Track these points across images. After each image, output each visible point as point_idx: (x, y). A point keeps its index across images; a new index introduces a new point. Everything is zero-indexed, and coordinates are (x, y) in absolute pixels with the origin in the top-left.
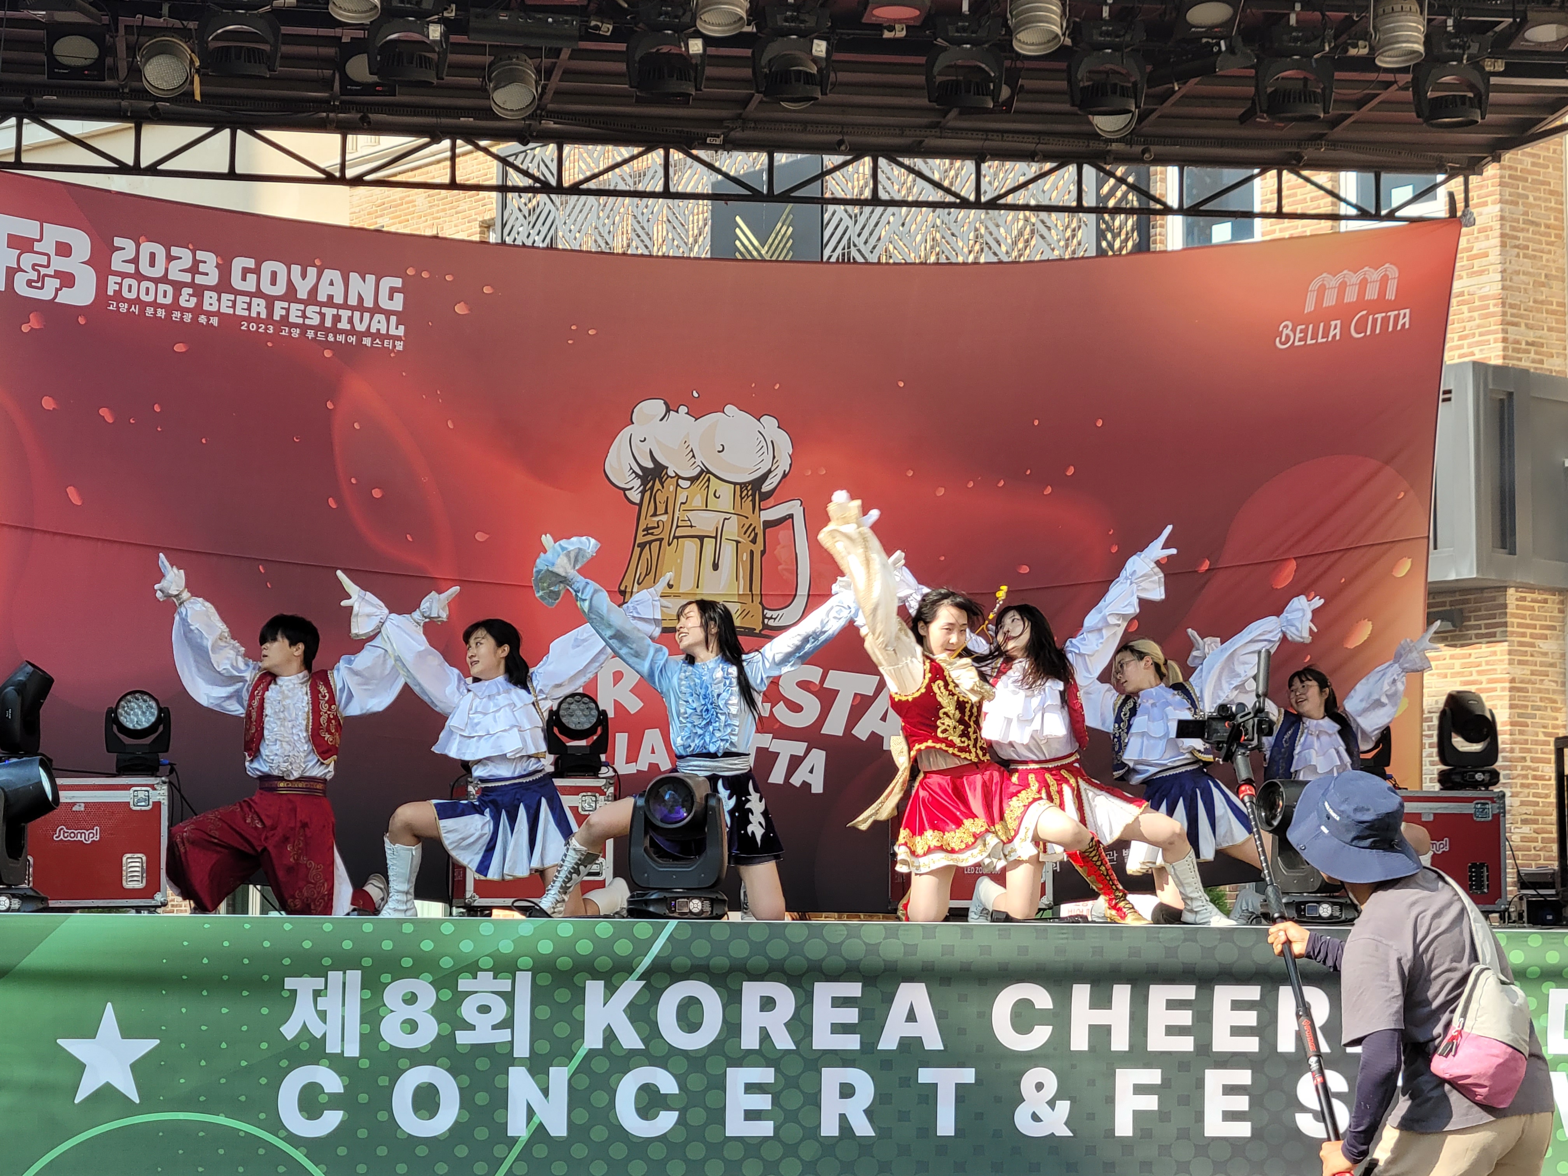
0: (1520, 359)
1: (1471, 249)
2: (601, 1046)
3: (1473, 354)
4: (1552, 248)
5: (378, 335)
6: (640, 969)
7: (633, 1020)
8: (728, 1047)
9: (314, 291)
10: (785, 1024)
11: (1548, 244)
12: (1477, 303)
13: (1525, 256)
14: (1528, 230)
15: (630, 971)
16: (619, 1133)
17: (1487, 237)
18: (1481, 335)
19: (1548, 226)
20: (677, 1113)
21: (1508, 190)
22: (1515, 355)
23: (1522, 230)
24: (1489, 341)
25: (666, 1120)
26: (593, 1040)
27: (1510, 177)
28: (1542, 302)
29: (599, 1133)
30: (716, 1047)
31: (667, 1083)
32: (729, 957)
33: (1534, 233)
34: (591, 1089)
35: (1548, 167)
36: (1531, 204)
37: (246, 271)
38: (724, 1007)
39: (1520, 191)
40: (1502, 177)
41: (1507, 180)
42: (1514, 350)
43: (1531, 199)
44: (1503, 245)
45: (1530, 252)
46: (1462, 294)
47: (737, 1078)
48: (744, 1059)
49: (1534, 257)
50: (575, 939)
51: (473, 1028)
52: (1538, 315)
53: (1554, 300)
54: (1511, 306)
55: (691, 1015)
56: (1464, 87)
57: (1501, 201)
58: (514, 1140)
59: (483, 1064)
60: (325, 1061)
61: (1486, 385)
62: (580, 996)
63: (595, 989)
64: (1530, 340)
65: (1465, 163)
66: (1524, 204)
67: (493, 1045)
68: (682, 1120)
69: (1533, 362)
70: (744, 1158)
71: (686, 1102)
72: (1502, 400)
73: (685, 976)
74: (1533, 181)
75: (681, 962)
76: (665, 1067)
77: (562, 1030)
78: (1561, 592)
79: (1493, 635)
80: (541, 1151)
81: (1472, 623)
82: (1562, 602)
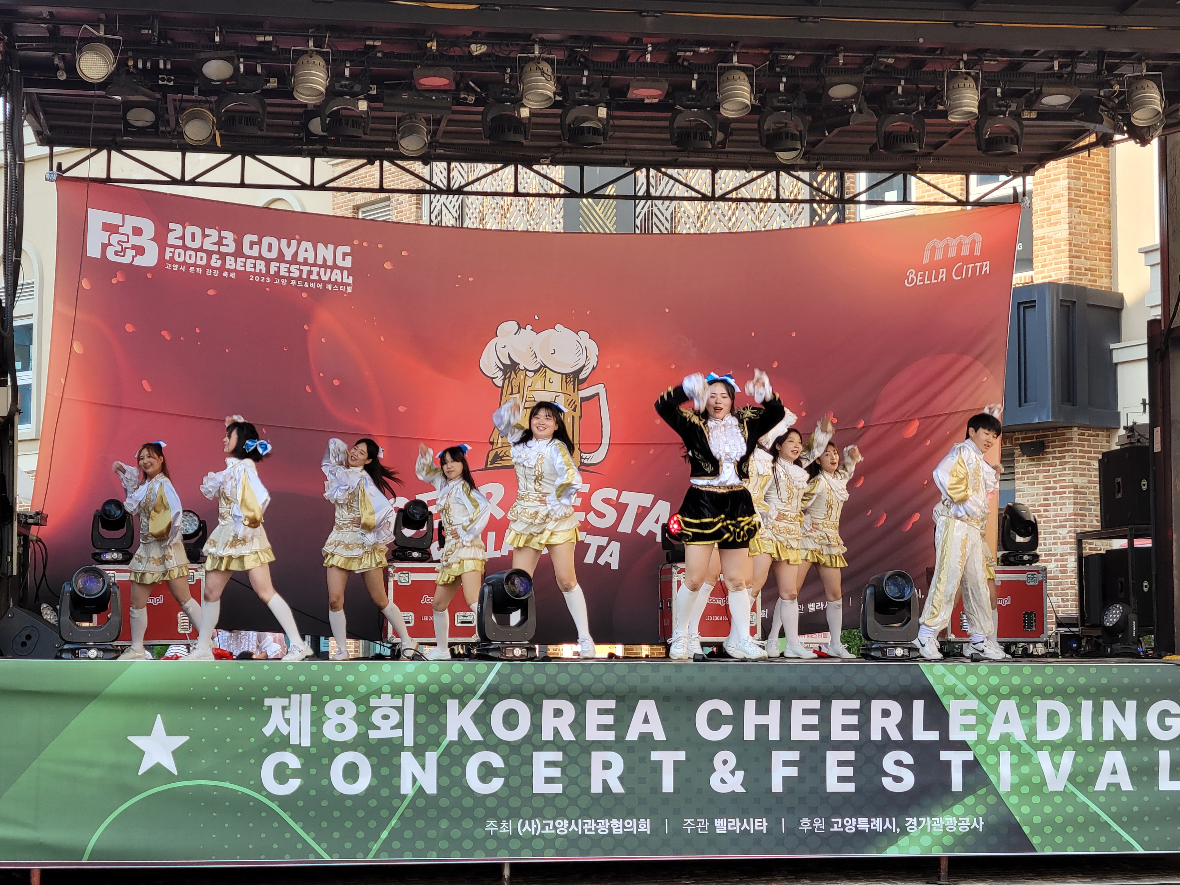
0: (1081, 280)
1: (1049, 209)
2: (457, 739)
3: (1051, 276)
4: (1103, 207)
5: (336, 283)
6: (480, 692)
7: (476, 723)
8: (534, 739)
9: (295, 255)
10: (570, 726)
11: (1099, 205)
12: (1053, 244)
13: (1084, 213)
14: (1086, 196)
15: (474, 693)
16: (468, 791)
17: (1060, 201)
18: (1055, 264)
19: (1099, 193)
20: (503, 779)
21: (1073, 170)
22: (1078, 277)
23: (1082, 196)
24: (1060, 268)
25: (497, 784)
26: (452, 735)
27: (1075, 161)
28: (1095, 243)
29: (456, 792)
30: (527, 739)
31: (497, 761)
32: (534, 684)
33: (1090, 198)
34: (451, 765)
36: (1088, 179)
37: (252, 243)
38: (532, 715)
39: (1081, 170)
41: (1073, 165)
42: (1077, 274)
43: (1088, 176)
44: (1070, 206)
45: (1088, 210)
46: (1044, 238)
47: (540, 758)
48: (544, 746)
49: (1090, 213)
50: (440, 674)
51: (378, 728)
52: (1093, 251)
53: (1104, 241)
54: (1075, 245)
55: (512, 720)
56: (1008, 131)
57: (1068, 178)
58: (405, 796)
59: (385, 750)
60: (290, 749)
61: (1058, 297)
62: (443, 709)
63: (453, 704)
64: (1087, 267)
65: (1022, 169)
66: (1084, 179)
67: (391, 739)
68: (506, 784)
69: (1090, 281)
70: (544, 807)
71: (508, 773)
72: (1068, 306)
73: (507, 696)
74: (1090, 164)
75: (505, 688)
76: (495, 751)
77: (433, 729)
78: (1108, 429)
79: (1063, 458)
80: (421, 803)
81: (1050, 450)
82: (1108, 438)
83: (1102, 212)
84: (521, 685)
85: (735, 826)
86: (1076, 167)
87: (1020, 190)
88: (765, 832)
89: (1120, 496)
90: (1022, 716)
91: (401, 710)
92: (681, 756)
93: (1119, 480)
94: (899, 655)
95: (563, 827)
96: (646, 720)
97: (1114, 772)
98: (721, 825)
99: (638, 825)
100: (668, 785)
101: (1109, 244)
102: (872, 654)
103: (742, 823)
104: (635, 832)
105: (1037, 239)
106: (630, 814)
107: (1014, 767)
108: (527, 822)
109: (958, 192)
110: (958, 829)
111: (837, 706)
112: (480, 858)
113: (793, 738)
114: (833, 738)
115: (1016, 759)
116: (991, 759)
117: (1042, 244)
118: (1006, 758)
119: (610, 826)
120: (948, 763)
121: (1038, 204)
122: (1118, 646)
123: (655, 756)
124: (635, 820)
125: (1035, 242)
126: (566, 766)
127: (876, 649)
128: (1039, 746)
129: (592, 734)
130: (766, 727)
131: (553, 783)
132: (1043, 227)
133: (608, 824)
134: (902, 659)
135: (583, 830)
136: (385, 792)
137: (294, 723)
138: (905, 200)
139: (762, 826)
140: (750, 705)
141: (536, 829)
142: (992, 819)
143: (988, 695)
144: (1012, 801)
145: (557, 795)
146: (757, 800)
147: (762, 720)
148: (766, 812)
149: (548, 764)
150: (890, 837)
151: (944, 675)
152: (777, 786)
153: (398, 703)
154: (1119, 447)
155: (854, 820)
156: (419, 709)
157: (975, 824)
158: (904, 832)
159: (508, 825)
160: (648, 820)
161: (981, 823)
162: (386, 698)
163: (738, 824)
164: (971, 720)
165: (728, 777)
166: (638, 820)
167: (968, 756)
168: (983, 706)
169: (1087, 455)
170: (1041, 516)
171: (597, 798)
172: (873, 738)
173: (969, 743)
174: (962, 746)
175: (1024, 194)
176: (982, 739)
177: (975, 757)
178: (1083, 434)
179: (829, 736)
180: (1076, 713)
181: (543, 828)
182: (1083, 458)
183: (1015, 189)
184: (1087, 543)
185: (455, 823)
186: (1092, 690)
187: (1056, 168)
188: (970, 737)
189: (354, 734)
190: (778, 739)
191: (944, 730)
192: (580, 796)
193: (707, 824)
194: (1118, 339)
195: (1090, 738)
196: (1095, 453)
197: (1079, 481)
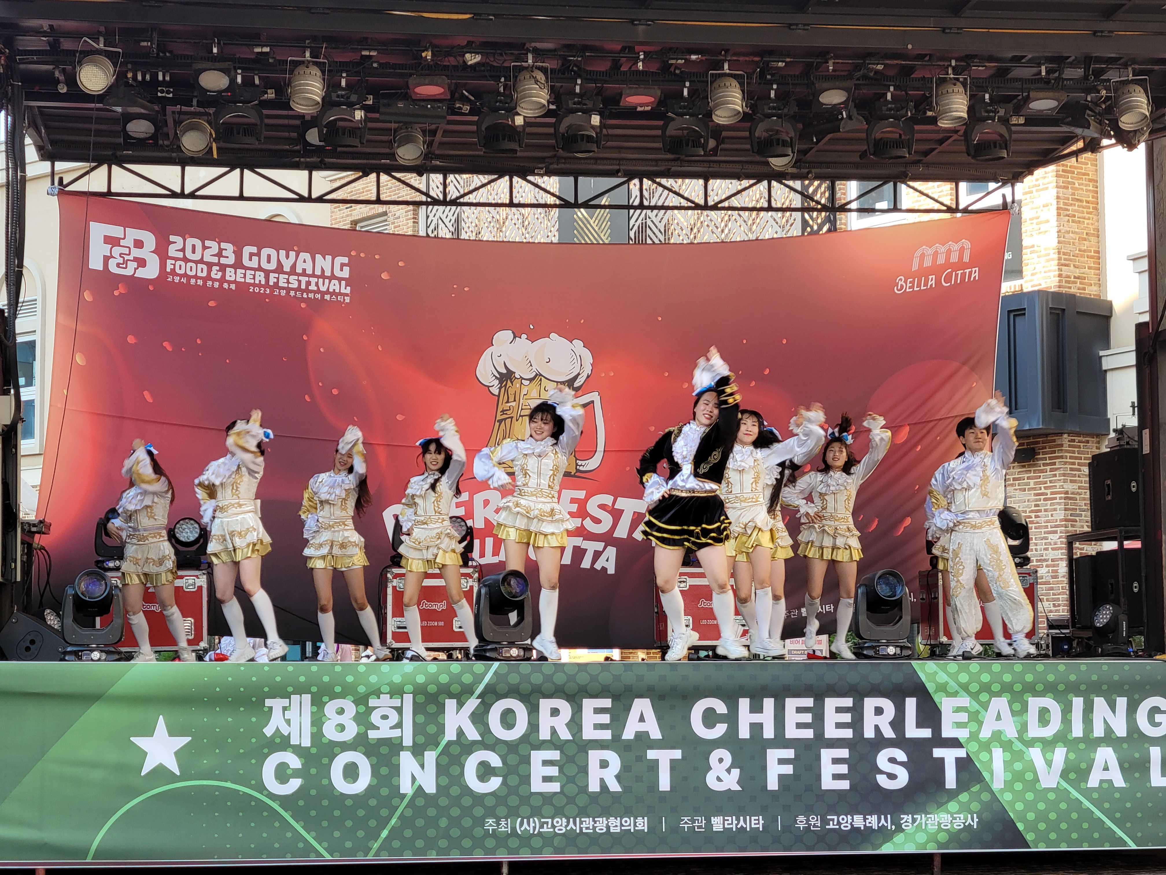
0: (1070, 288)
1: (1038, 217)
2: (455, 739)
3: (1040, 285)
4: (1091, 216)
5: (334, 293)
6: (478, 692)
7: (474, 722)
8: (531, 738)
9: (294, 266)
10: (567, 725)
11: (1088, 213)
12: (1043, 252)
13: (1073, 221)
14: (1075, 205)
15: (472, 693)
16: (467, 790)
17: (1048, 210)
18: (1045, 272)
19: (1088, 202)
20: (501, 778)
21: (1062, 179)
22: (1067, 285)
23: (1071, 205)
24: (1050, 276)
25: (495, 783)
26: (450, 735)
27: (1063, 171)
28: (1084, 251)
29: (455, 791)
30: (524, 739)
31: (495, 760)
32: (531, 684)
33: (1078, 206)
34: (450, 764)
35: (1087, 164)
36: (1077, 188)
37: (251, 255)
38: (529, 714)
39: (1070, 180)
40: (1057, 171)
41: (1061, 173)
42: (1066, 282)
43: (1077, 185)
44: (1059, 214)
45: (1076, 219)
46: (1033, 246)
47: (537, 757)
48: (541, 745)
49: (1079, 221)
50: (438, 674)
51: (378, 728)
52: (1082, 259)
53: (1092, 249)
54: (1064, 254)
55: (510, 721)
56: (997, 137)
57: (1057, 187)
58: (404, 796)
59: (384, 750)
60: (290, 749)
61: (1047, 304)
62: (442, 709)
63: (451, 704)
64: (1076, 275)
65: (1011, 176)
66: (1072, 188)
67: (390, 739)
68: (504, 783)
69: (1079, 289)
70: (543, 805)
71: (507, 772)
72: (1058, 314)
73: (505, 696)
74: (1078, 173)
75: (502, 687)
76: (493, 750)
77: (432, 729)
78: (1098, 436)
79: (1054, 464)
80: (420, 802)
81: (1041, 456)
82: (1098, 442)
83: (1091, 221)
84: (518, 684)
85: (732, 824)
86: (1064, 177)
87: (1009, 200)
88: (761, 829)
89: (1110, 498)
90: (1014, 713)
91: (399, 710)
92: (677, 754)
93: (1109, 482)
94: (891, 653)
95: (561, 825)
96: (642, 719)
97: (1106, 769)
98: (718, 823)
99: (635, 823)
100: (665, 783)
101: (1098, 252)
102: (865, 652)
103: (738, 820)
104: (632, 831)
105: (1027, 248)
106: (628, 812)
107: (1007, 764)
108: (525, 820)
109: (948, 200)
110: (952, 826)
111: (831, 703)
112: (479, 857)
113: (788, 736)
114: (827, 736)
115: (1008, 756)
116: (984, 756)
117: (1031, 253)
118: (999, 756)
119: (607, 824)
120: (942, 760)
121: (1026, 213)
122: (1109, 647)
123: (652, 754)
124: (632, 818)
125: (1024, 251)
126: (564, 765)
127: (869, 648)
128: (1031, 743)
129: (589, 733)
130: (761, 725)
131: (551, 781)
132: (1032, 236)
133: (605, 822)
134: (895, 657)
135: (581, 829)
136: (384, 792)
137: (295, 723)
138: (895, 208)
139: (759, 824)
140: (744, 704)
141: (535, 828)
142: (986, 816)
143: (979, 693)
144: (1006, 798)
145: (555, 794)
146: (753, 798)
147: (756, 718)
148: (762, 811)
149: (546, 763)
150: (885, 834)
151: (935, 673)
152: (773, 784)
153: (397, 702)
154: (1108, 450)
155: (849, 817)
156: (417, 709)
157: (969, 821)
158: (899, 829)
159: (507, 824)
160: (646, 818)
161: (976, 820)
162: (385, 699)
163: (735, 822)
164: (963, 717)
165: (724, 775)
166: (636, 818)
167: (961, 753)
168: (974, 703)
169: (1077, 461)
170: (1032, 522)
171: (594, 797)
172: (866, 736)
173: (961, 741)
174: (955, 743)
175: (1013, 202)
176: (974, 736)
177: (967, 753)
178: (1074, 441)
179: (823, 733)
180: (1067, 710)
181: (542, 827)
182: (1074, 464)
183: (1004, 196)
184: (1077, 545)
185: (454, 822)
186: (1083, 687)
187: (1045, 178)
188: (962, 734)
189: (354, 734)
190: (773, 737)
191: (937, 728)
192: (577, 795)
193: (704, 822)
194: (1108, 347)
195: (1081, 735)
196: (1085, 459)
197: (1069, 487)
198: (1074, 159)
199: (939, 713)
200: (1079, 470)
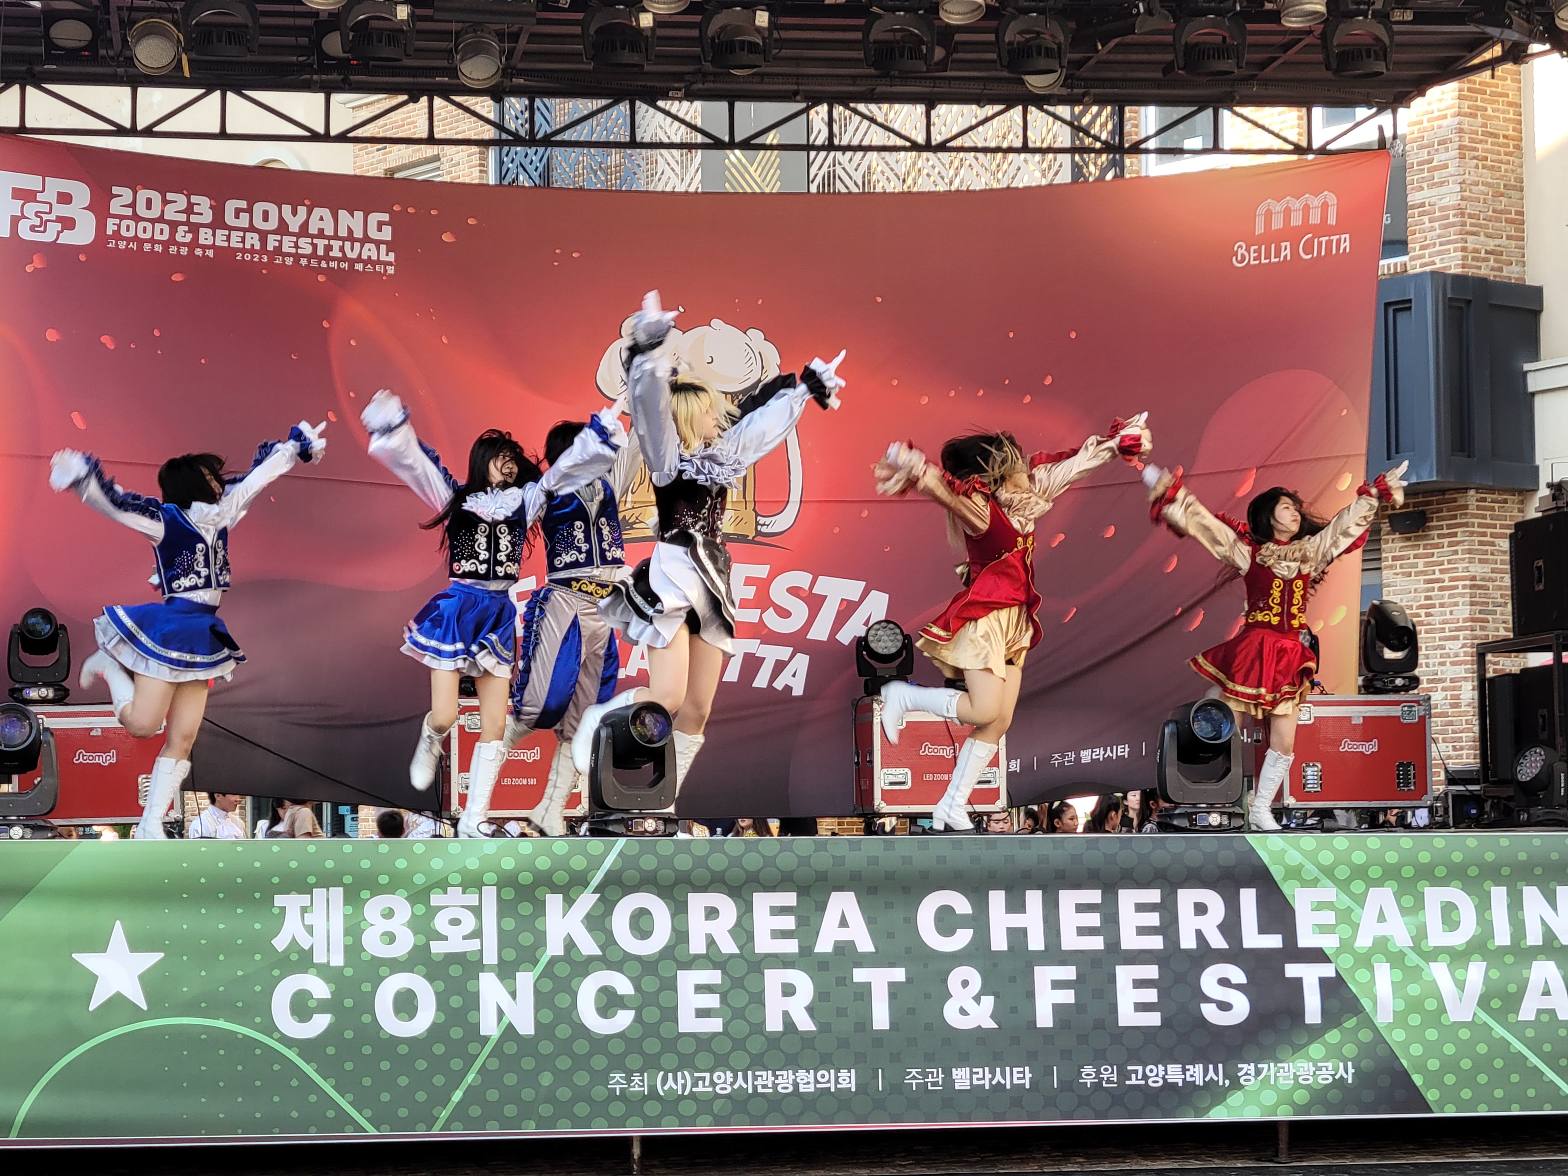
0: (1479, 268)
1: (1431, 161)
2: (562, 953)
3: (1434, 263)
4: (1511, 159)
6: (595, 882)
7: (590, 928)
8: (677, 952)
9: (305, 224)
10: (731, 931)
11: (1506, 154)
12: (1438, 214)
13: (1484, 167)
14: (1486, 142)
15: (586, 884)
16: (582, 1030)
17: (1447, 150)
18: (1441, 244)
19: (1505, 137)
20: (633, 1012)
21: (1467, 103)
22: (1474, 263)
23: (1481, 142)
24: (1449, 250)
25: (624, 1019)
26: (555, 947)
27: (1469, 90)
28: (1501, 212)
29: (563, 1031)
30: (667, 952)
31: (623, 985)
32: (675, 870)
33: (1493, 144)
34: (555, 991)
35: (1506, 79)
36: (1490, 116)
37: (239, 210)
38: (673, 917)
39: (1479, 103)
40: (1460, 90)
41: (1466, 93)
42: (1473, 259)
43: (1490, 111)
44: (1462, 157)
45: (1489, 163)
46: (1422, 205)
47: (687, 979)
48: (691, 963)
49: (1493, 167)
50: (536, 856)
51: (445, 938)
52: (1498, 224)
53: (1513, 209)
54: (1471, 216)
55: (643, 924)
56: (1371, 41)
57: (1459, 114)
58: (486, 1039)
59: (455, 971)
60: (313, 970)
61: (1444, 294)
62: (540, 908)
63: (554, 902)
64: (1488, 248)
65: (1391, 98)
66: (1483, 116)
67: (464, 954)
68: (638, 1019)
69: (1492, 270)
70: (697, 1052)
71: (641, 1002)
72: (1460, 308)
73: (636, 889)
74: (1492, 94)
75: (631, 875)
76: (621, 971)
77: (526, 939)
78: (1521, 492)
79: (1455, 535)
80: (511, 1048)
81: (1434, 523)
82: (1522, 502)
83: (1511, 167)
84: (656, 871)
85: (983, 1078)
86: (1471, 99)
87: (1389, 134)
88: (1027, 1086)
89: (1541, 587)
90: (1404, 911)
91: (477, 911)
92: (899, 974)
93: (1540, 563)
94: (1215, 824)
95: (725, 1082)
96: (843, 923)
97: (1547, 993)
99: (837, 1078)
100: (881, 1018)
101: (1521, 213)
102: (1175, 822)
103: (993, 1073)
104: (833, 1090)
105: (1413, 207)
106: (825, 1062)
107: (1397, 987)
108: (670, 1075)
109: (1295, 135)
110: (1316, 1080)
111: (1128, 898)
112: (600, 1130)
113: (1065, 947)
114: (1125, 945)
115: (1399, 975)
116: (1362, 975)
117: (1421, 214)
118: (1384, 975)
119: (795, 1080)
120: (1298, 982)
121: (1413, 155)
122: (1539, 811)
123: (860, 975)
124: (832, 1071)
125: (1410, 212)
126: (728, 991)
127: (1180, 815)
128: (1432, 955)
129: (764, 944)
130: (1024, 931)
131: (709, 1016)
132: (1422, 189)
133: (792, 1077)
134: (1219, 829)
135: (755, 1087)
136: (457, 1033)
137: (320, 931)
138: (1215, 148)
139: (1024, 1078)
140: (997, 899)
141: (684, 1087)
142: (1367, 1064)
143: (1349, 880)
144: (1396, 1037)
145: (715, 1034)
146: (1015, 1040)
147: (1016, 920)
148: (1029, 1058)
149: (700, 989)
150: (1215, 1093)
151: (1284, 851)
152: (1045, 1019)
153: (473, 899)
154: (1540, 515)
155: (1161, 1068)
156: (504, 908)
157: (1341, 1072)
158: (1236, 1085)
159: (642, 1081)
160: (853, 1071)
161: (1351, 1071)
162: (455, 892)
163: (988, 1076)
164: (1328, 917)
165: (970, 1005)
166: (838, 1071)
167: (1327, 971)
168: (1343, 896)
169: (1489, 531)
170: (1421, 623)
171: (774, 1040)
172: (1184, 945)
173: (1327, 952)
174: (1317, 956)
175: (1395, 137)
176: (1346, 946)
177: (1337, 972)
178: (1484, 500)
179: (1118, 943)
180: (1483, 905)
181: (695, 1084)
182: (1484, 534)
183: (1381, 129)
184: (1489, 657)
185: (563, 1077)
186: (1505, 871)
187: (1441, 100)
188: (1328, 943)
189: (410, 947)
190: (1042, 948)
191: (1290, 935)
192: (749, 1036)
193: (941, 1076)
194: (1536, 357)
195: (1507, 942)
196: (1502, 527)
197: (1477, 569)
198: (1488, 73)
199: (1293, 911)
200: (1492, 544)
